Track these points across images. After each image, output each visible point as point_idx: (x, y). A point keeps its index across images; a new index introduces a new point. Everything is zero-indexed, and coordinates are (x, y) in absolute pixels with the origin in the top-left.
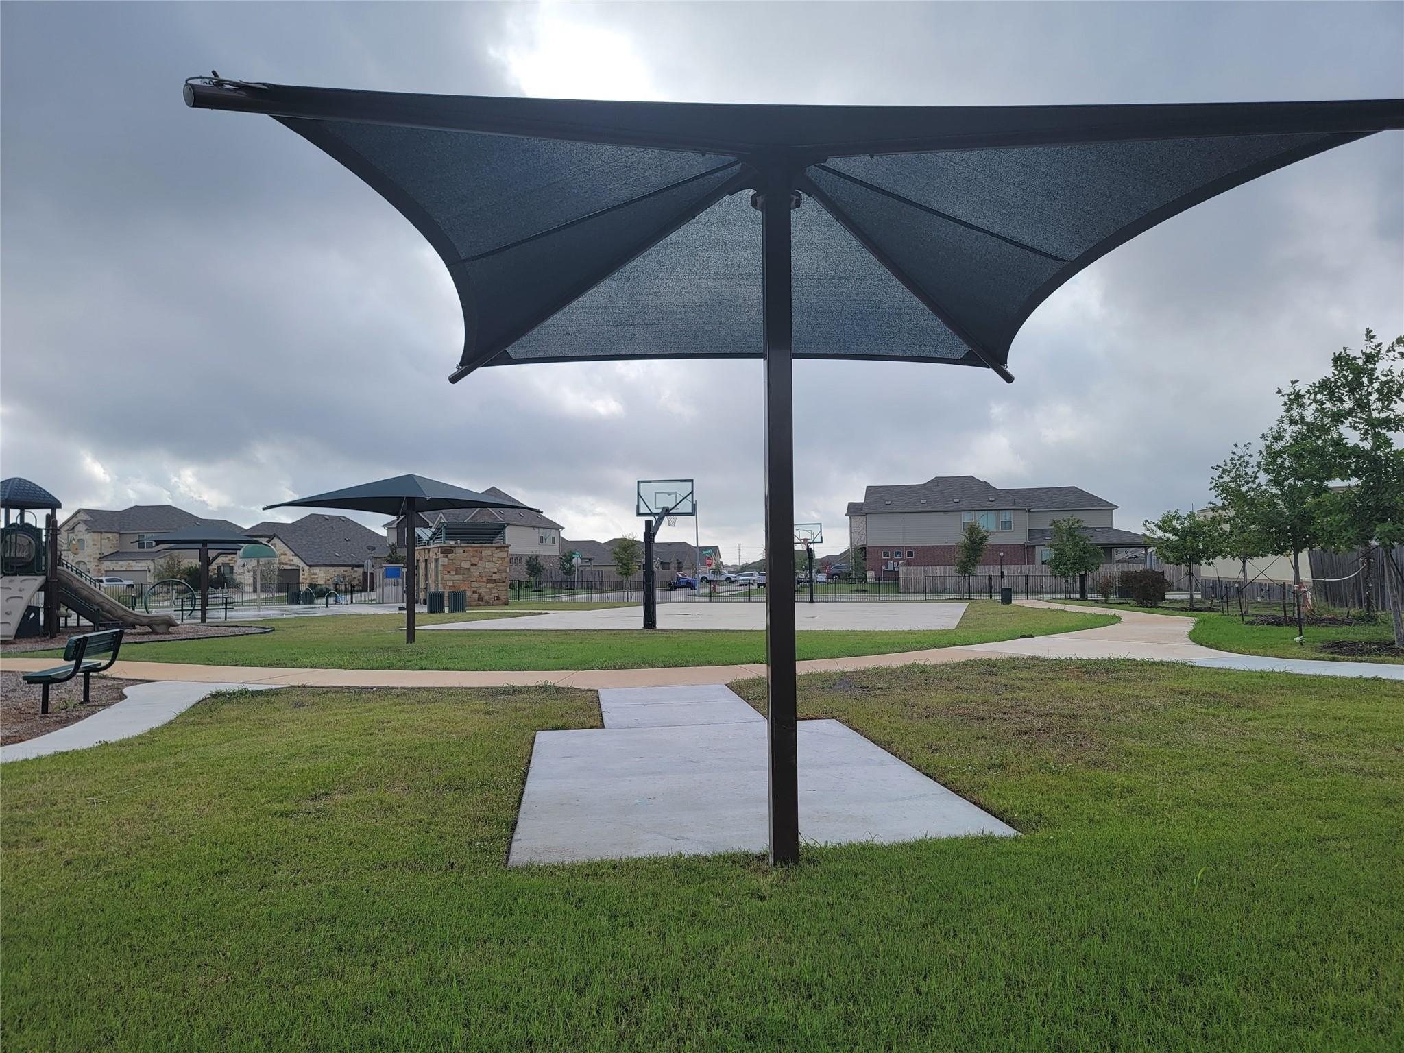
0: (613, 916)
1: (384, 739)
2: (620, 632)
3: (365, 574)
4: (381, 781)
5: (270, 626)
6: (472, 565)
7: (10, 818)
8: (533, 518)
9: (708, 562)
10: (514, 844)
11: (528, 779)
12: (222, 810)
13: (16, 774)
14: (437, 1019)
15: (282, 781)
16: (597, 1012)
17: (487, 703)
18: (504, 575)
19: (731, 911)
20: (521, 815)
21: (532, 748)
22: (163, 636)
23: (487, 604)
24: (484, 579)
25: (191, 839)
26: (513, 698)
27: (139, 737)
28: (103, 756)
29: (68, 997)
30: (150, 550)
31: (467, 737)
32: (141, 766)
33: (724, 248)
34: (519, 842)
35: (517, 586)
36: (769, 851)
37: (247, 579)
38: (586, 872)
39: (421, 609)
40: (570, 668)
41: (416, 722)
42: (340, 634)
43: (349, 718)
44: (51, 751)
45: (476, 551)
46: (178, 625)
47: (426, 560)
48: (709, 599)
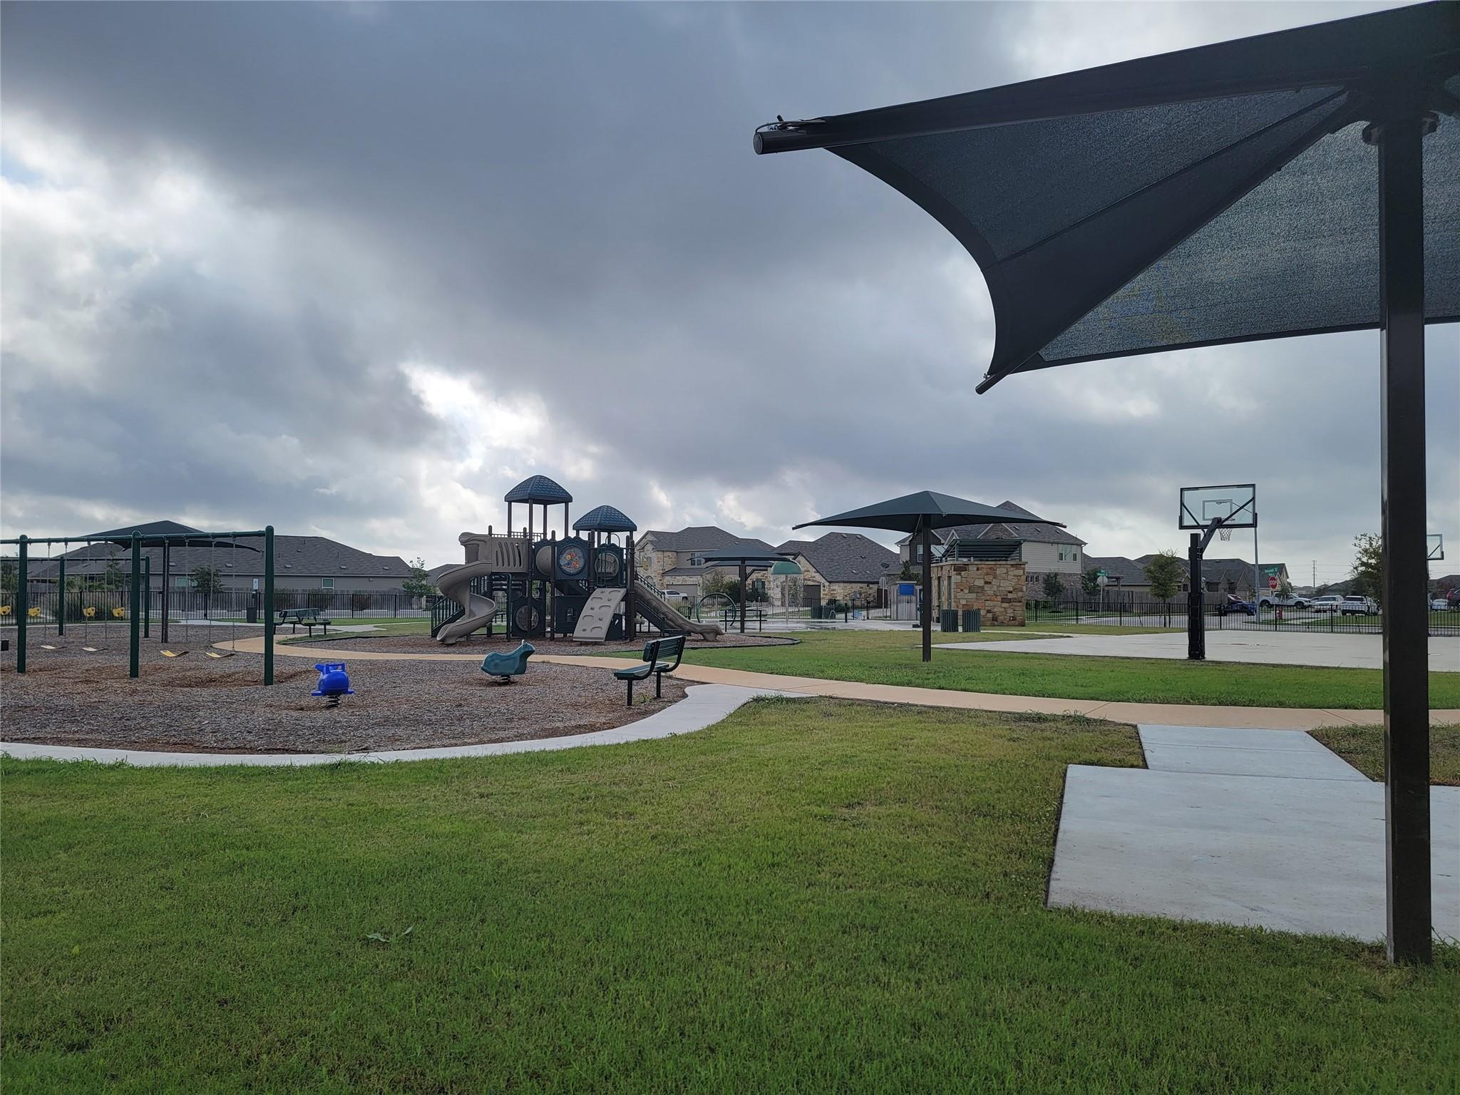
0: (1179, 984)
1: (909, 756)
2: (1159, 662)
3: (879, 591)
4: (909, 797)
5: (798, 638)
6: (986, 583)
7: (610, 792)
8: (1052, 533)
9: (1272, 582)
10: (1053, 883)
11: (1062, 815)
12: (770, 806)
13: (612, 755)
14: (987, 1053)
15: (819, 786)
16: (1169, 1090)
17: (1010, 729)
18: (1020, 594)
19: (1337, 1009)
20: (1057, 853)
21: (1064, 781)
22: (712, 643)
23: (1002, 624)
24: (999, 598)
25: (747, 830)
26: (1037, 725)
27: (699, 732)
28: (674, 746)
29: (661, 956)
30: (699, 566)
31: (992, 762)
32: (702, 758)
33: (1320, 199)
34: (1058, 882)
35: (1035, 607)
36: (1386, 943)
37: (774, 593)
38: (1140, 928)
39: (936, 628)
40: (1101, 698)
41: (939, 742)
42: (860, 649)
43: (874, 731)
44: (636, 739)
45: (990, 568)
46: (723, 634)
47: (939, 578)
48: (1273, 627)
